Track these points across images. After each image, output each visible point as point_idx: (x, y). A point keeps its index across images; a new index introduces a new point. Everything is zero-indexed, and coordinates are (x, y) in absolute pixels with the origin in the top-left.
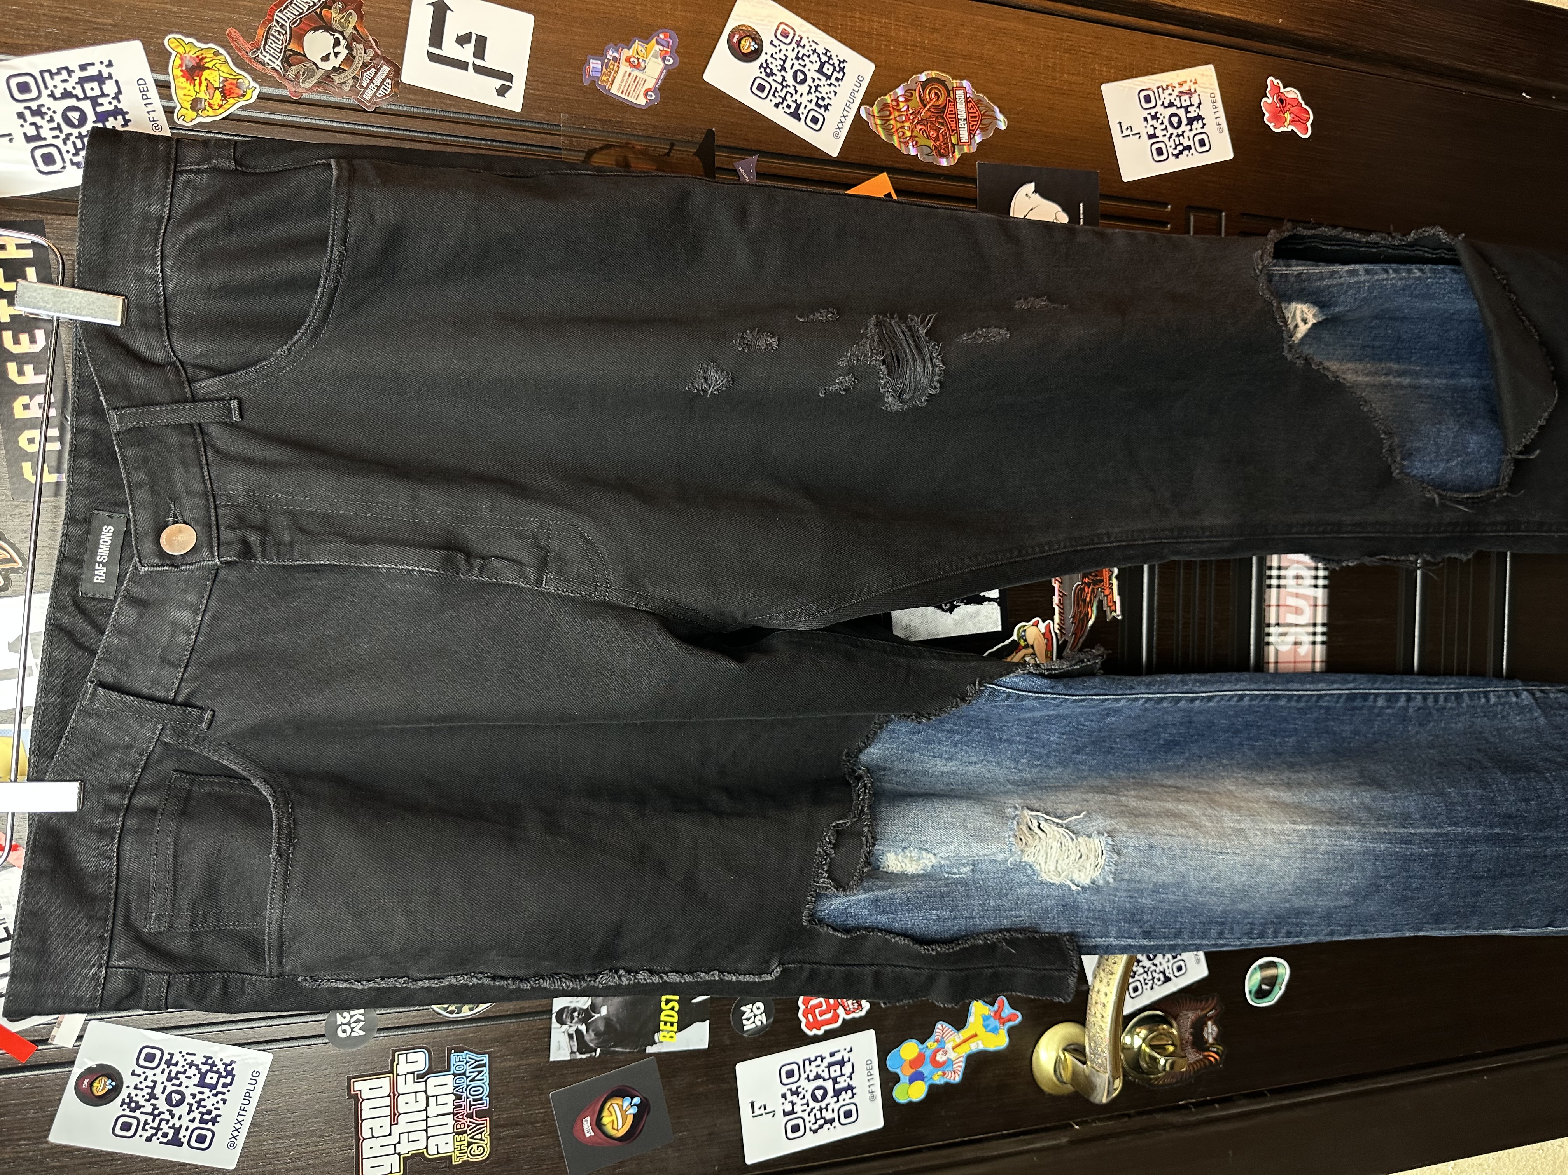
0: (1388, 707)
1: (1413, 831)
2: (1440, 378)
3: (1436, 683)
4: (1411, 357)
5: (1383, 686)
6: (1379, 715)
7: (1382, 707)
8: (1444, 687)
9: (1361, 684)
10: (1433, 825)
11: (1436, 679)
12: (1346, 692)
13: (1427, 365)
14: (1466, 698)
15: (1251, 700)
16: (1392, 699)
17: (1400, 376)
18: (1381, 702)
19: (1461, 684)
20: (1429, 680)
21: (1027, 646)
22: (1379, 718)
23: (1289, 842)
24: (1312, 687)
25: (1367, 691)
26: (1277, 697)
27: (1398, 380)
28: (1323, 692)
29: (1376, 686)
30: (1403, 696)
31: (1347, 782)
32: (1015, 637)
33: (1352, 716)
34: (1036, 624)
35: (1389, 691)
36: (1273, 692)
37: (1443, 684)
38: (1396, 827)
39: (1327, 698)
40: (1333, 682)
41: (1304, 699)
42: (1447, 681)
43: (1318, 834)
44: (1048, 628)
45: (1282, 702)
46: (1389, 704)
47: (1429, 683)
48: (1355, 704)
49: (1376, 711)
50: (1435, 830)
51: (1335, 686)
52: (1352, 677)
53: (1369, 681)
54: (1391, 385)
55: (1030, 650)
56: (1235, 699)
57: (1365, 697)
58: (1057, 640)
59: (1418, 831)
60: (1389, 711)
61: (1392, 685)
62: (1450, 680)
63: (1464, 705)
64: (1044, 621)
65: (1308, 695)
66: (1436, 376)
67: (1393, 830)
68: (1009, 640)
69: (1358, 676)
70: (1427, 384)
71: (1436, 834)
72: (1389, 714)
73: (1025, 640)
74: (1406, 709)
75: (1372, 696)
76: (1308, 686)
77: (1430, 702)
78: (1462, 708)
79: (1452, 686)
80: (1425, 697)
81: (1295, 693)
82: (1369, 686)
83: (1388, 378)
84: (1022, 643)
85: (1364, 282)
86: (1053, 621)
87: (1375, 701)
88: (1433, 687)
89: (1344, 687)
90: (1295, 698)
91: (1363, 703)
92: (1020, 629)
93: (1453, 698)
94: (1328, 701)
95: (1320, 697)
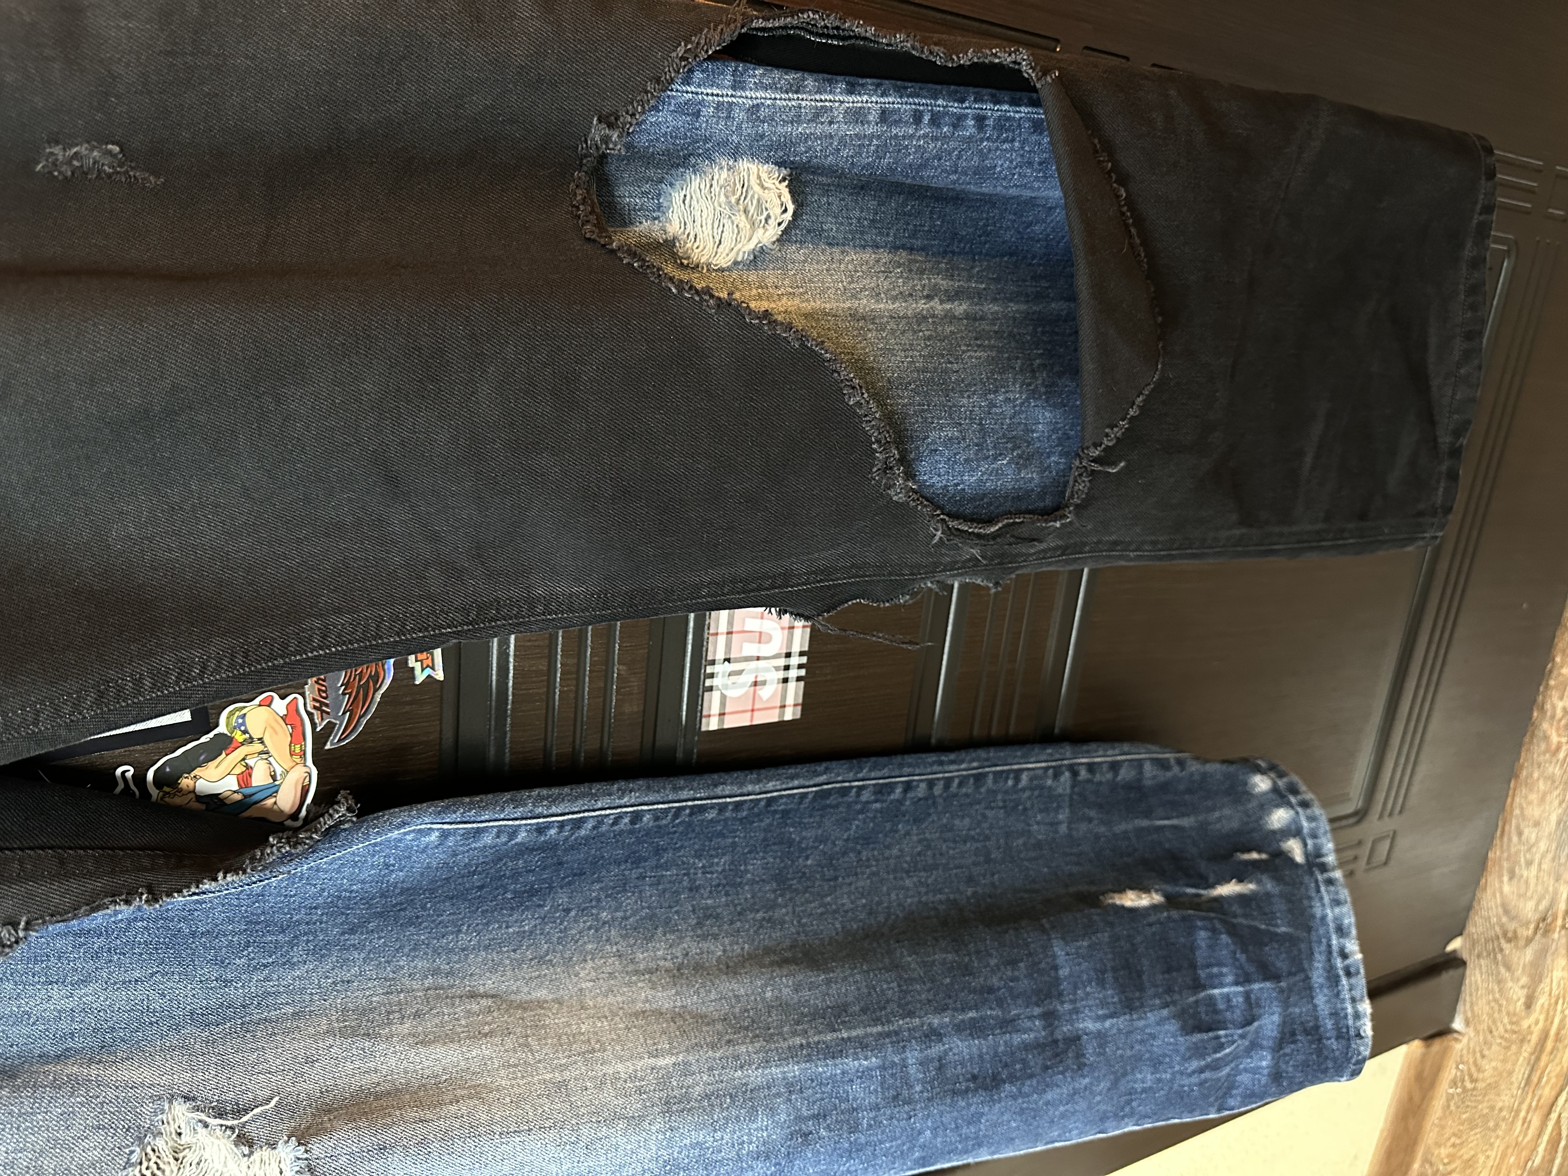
0: (876, 801)
1: (845, 1035)
2: (1017, 302)
3: (952, 762)
4: (973, 267)
5: (873, 775)
6: (861, 812)
7: (868, 802)
8: (963, 766)
9: (838, 775)
10: (877, 1021)
11: (952, 756)
12: (814, 789)
13: (997, 280)
14: (990, 779)
15: (657, 819)
16: (881, 791)
17: (950, 299)
18: (866, 796)
19: (987, 760)
20: (943, 758)
21: (251, 740)
22: (860, 817)
23: (640, 1091)
24: (757, 788)
25: (847, 784)
26: (702, 809)
27: (948, 306)
28: (775, 794)
29: (860, 775)
30: (900, 785)
31: (767, 960)
32: (222, 728)
33: (822, 816)
34: (268, 703)
35: (881, 781)
36: (690, 803)
37: (962, 762)
38: (820, 1033)
39: (784, 800)
40: (792, 778)
41: (746, 806)
42: (968, 758)
43: (694, 1068)
44: (292, 708)
45: (711, 815)
46: (879, 796)
47: (941, 763)
48: (828, 802)
49: (859, 807)
50: (880, 1028)
51: (796, 783)
52: (821, 768)
53: (850, 769)
54: (933, 316)
55: (258, 747)
56: (626, 820)
57: (844, 792)
58: (314, 725)
59: (854, 1033)
60: (878, 805)
61: (885, 772)
62: (974, 755)
63: (983, 790)
64: (283, 697)
65: (751, 800)
66: (1011, 300)
67: (816, 1039)
68: (211, 735)
69: (834, 764)
70: (997, 313)
71: (880, 1034)
72: (876, 811)
73: (245, 732)
74: (900, 802)
75: (854, 790)
76: (750, 788)
77: (938, 790)
78: (980, 793)
79: (975, 764)
80: (931, 784)
81: (728, 800)
82: (851, 775)
83: (932, 304)
84: (239, 737)
85: (872, 136)
86: (303, 695)
87: (858, 795)
88: (946, 768)
89: (812, 783)
90: (730, 807)
91: (840, 800)
92: (232, 713)
93: (972, 781)
94: (786, 804)
95: (770, 801)
